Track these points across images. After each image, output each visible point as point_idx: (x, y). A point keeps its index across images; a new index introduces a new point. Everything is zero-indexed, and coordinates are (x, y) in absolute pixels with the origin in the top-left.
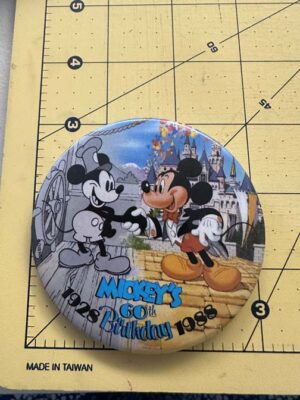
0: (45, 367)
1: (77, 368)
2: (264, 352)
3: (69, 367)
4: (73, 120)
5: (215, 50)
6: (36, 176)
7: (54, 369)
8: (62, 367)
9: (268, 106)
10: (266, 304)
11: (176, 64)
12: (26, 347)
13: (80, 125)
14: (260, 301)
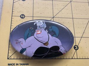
0: (14, 64)
2: (77, 59)
6: (12, 12)
7: (17, 65)
8: (19, 64)
10: (77, 46)
12: (8, 59)
14: (76, 45)
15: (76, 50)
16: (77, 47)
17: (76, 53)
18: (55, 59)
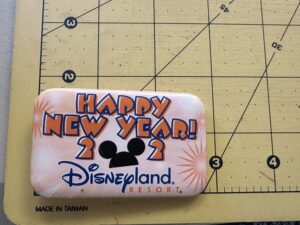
0: (51, 209)
1: (75, 209)
2: (217, 193)
3: (69, 208)
4: (71, 19)
6: (41, 63)
7: (57, 210)
9: (226, 10)
10: (220, 159)
12: (35, 195)
13: (76, 23)
14: (216, 157)
15: (216, 169)
16: (218, 162)
17: (214, 176)
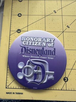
0: (11, 93)
1: (19, 93)
2: (66, 90)
3: (17, 93)
4: (19, 30)
5: (55, 12)
6: (9, 44)
7: (13, 94)
8: (15, 93)
9: (69, 27)
10: (67, 78)
11: (46, 16)
12: (6, 88)
13: (21, 31)
18: (46, 89)
